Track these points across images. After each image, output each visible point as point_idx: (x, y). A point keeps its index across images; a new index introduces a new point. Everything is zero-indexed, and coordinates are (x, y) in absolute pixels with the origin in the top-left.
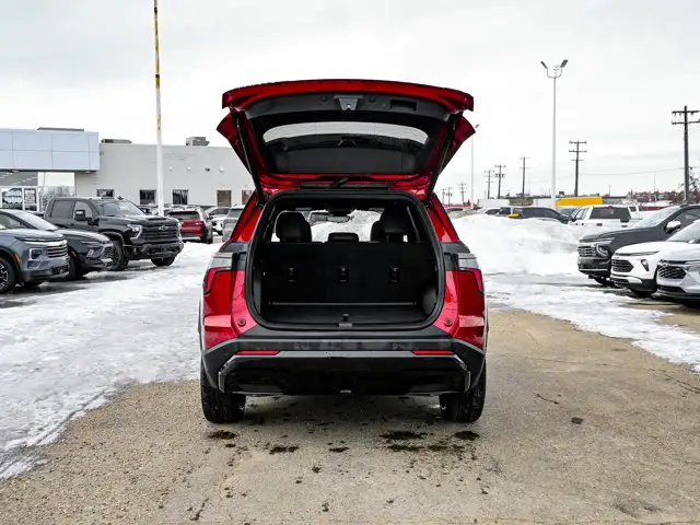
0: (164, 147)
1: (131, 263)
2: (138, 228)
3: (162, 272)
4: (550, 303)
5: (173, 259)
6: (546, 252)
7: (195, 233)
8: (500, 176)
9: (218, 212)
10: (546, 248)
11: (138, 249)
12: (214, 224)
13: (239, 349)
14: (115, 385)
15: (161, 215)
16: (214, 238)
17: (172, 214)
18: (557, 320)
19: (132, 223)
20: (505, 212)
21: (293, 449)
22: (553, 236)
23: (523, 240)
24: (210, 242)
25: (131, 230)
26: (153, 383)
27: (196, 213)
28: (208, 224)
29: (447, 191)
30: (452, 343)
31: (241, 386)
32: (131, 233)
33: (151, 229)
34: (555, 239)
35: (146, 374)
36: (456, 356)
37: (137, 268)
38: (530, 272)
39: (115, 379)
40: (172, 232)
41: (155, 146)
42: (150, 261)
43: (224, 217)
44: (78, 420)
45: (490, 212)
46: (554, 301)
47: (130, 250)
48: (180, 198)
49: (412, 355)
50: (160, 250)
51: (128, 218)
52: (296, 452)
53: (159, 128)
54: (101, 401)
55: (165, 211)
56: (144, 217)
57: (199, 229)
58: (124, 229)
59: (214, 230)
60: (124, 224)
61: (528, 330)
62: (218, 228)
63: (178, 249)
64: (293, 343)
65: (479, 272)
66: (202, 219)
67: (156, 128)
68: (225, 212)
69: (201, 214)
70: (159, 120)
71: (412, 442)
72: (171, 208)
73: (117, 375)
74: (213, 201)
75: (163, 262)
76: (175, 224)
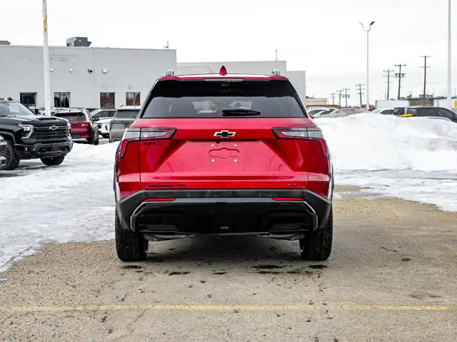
0: (51, 48)
1: (22, 161)
2: (29, 128)
3: (53, 171)
4: (423, 192)
5: (63, 158)
6: (433, 149)
7: (82, 134)
8: (400, 75)
9: (102, 115)
10: (432, 146)
11: (29, 149)
12: (100, 127)
13: (147, 197)
14: (40, 243)
15: (48, 115)
16: (100, 140)
17: (59, 115)
18: (424, 204)
19: (24, 123)
20: (400, 112)
21: (186, 273)
22: (440, 135)
23: (409, 138)
24: (96, 143)
25: (22, 129)
26: (69, 243)
27: (81, 114)
28: (94, 126)
29: (344, 93)
30: (303, 192)
31: (148, 226)
32: (22, 133)
33: (41, 129)
34: (442, 137)
35: (64, 237)
36: (305, 202)
37: (28, 167)
38: (414, 169)
39: (38, 240)
40: (62, 132)
41: (42, 47)
42: (39, 160)
43: (109, 120)
44: (19, 261)
45: (385, 112)
46: (427, 191)
47: (22, 149)
48: (61, 101)
49: (272, 201)
50: (49, 149)
51: (19, 118)
52: (188, 275)
53: (45, 30)
54: (32, 252)
55: (52, 113)
56: (33, 117)
57: (85, 130)
58: (16, 129)
59: (100, 133)
60: (16, 123)
61: (394, 211)
62: (103, 130)
63: (68, 149)
64: (186, 192)
65: (324, 141)
66: (88, 121)
67: (43, 30)
68: (110, 114)
69: (87, 116)
70: (45, 21)
71: (275, 270)
72: (55, 110)
73: (39, 237)
74: (96, 103)
75: (53, 160)
76: (65, 124)
